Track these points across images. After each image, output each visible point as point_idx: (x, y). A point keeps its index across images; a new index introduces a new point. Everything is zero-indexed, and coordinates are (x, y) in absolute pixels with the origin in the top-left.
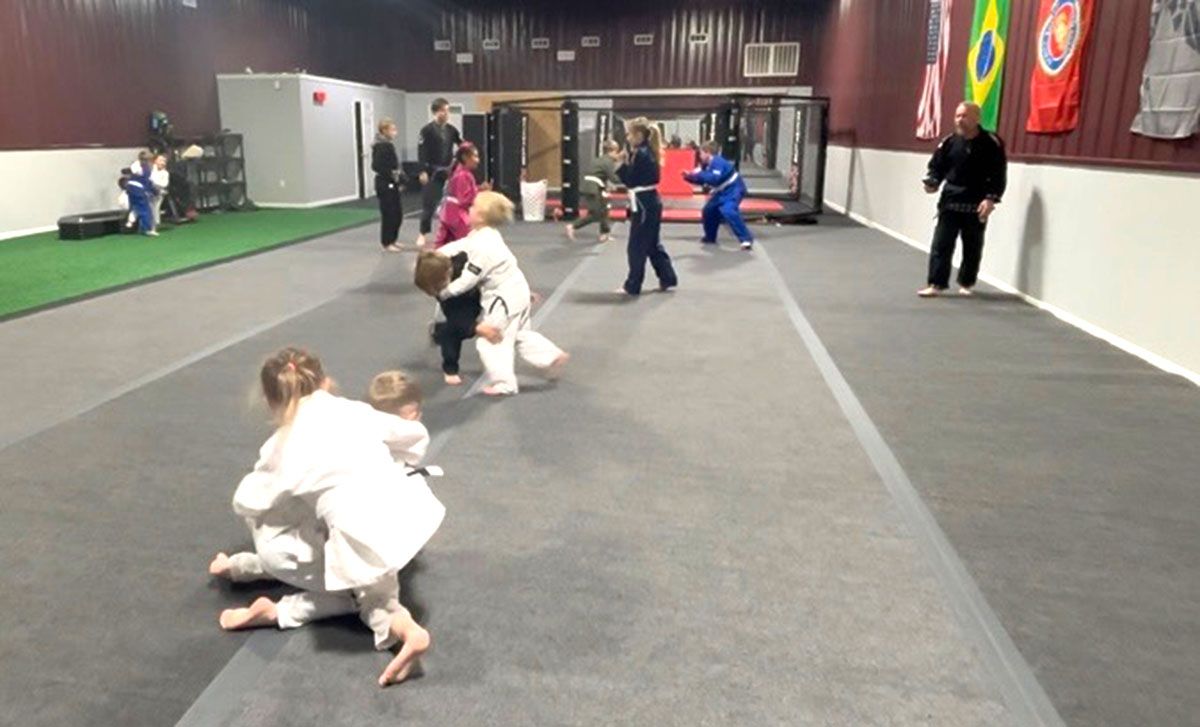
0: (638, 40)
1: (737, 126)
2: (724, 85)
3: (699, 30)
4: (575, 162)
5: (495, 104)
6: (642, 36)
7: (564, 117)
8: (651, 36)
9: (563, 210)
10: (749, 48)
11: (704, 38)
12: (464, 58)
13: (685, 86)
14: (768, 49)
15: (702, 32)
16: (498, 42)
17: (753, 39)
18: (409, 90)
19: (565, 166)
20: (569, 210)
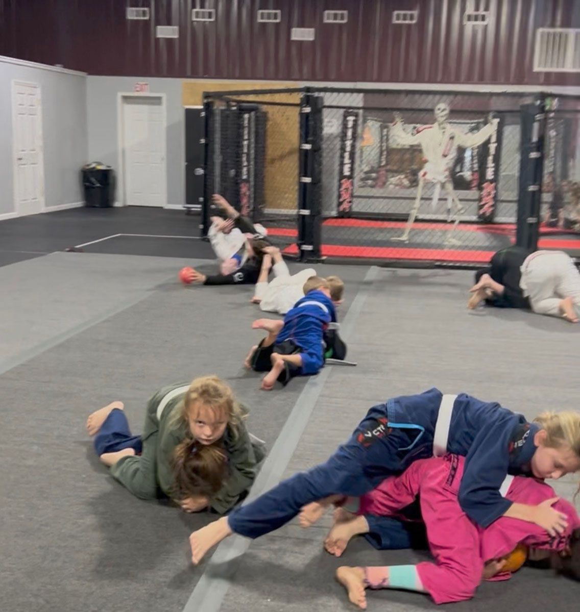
0: (398, 18)
1: (542, 139)
2: (507, 82)
3: (477, 8)
4: (316, 182)
5: (207, 95)
6: (402, 12)
7: (305, 118)
8: (416, 13)
9: (299, 246)
10: (542, 34)
11: (483, 18)
12: (166, 32)
13: (457, 81)
14: (567, 36)
15: (482, 12)
16: (213, 10)
17: (549, 22)
18: (90, 74)
19: (303, 187)
20: (308, 248)
